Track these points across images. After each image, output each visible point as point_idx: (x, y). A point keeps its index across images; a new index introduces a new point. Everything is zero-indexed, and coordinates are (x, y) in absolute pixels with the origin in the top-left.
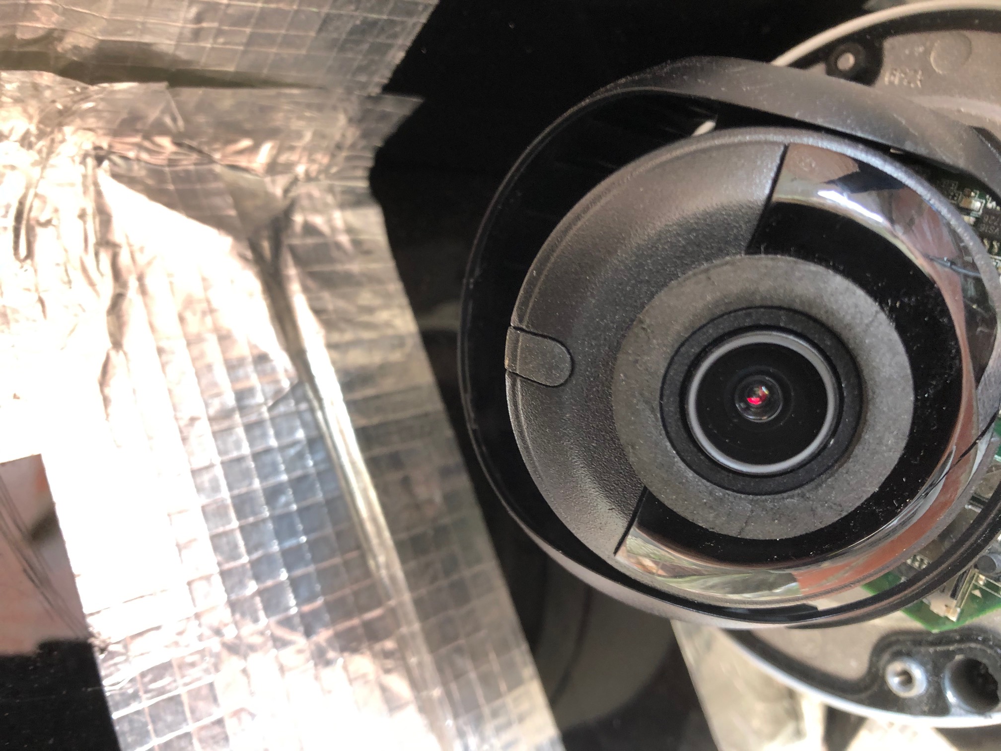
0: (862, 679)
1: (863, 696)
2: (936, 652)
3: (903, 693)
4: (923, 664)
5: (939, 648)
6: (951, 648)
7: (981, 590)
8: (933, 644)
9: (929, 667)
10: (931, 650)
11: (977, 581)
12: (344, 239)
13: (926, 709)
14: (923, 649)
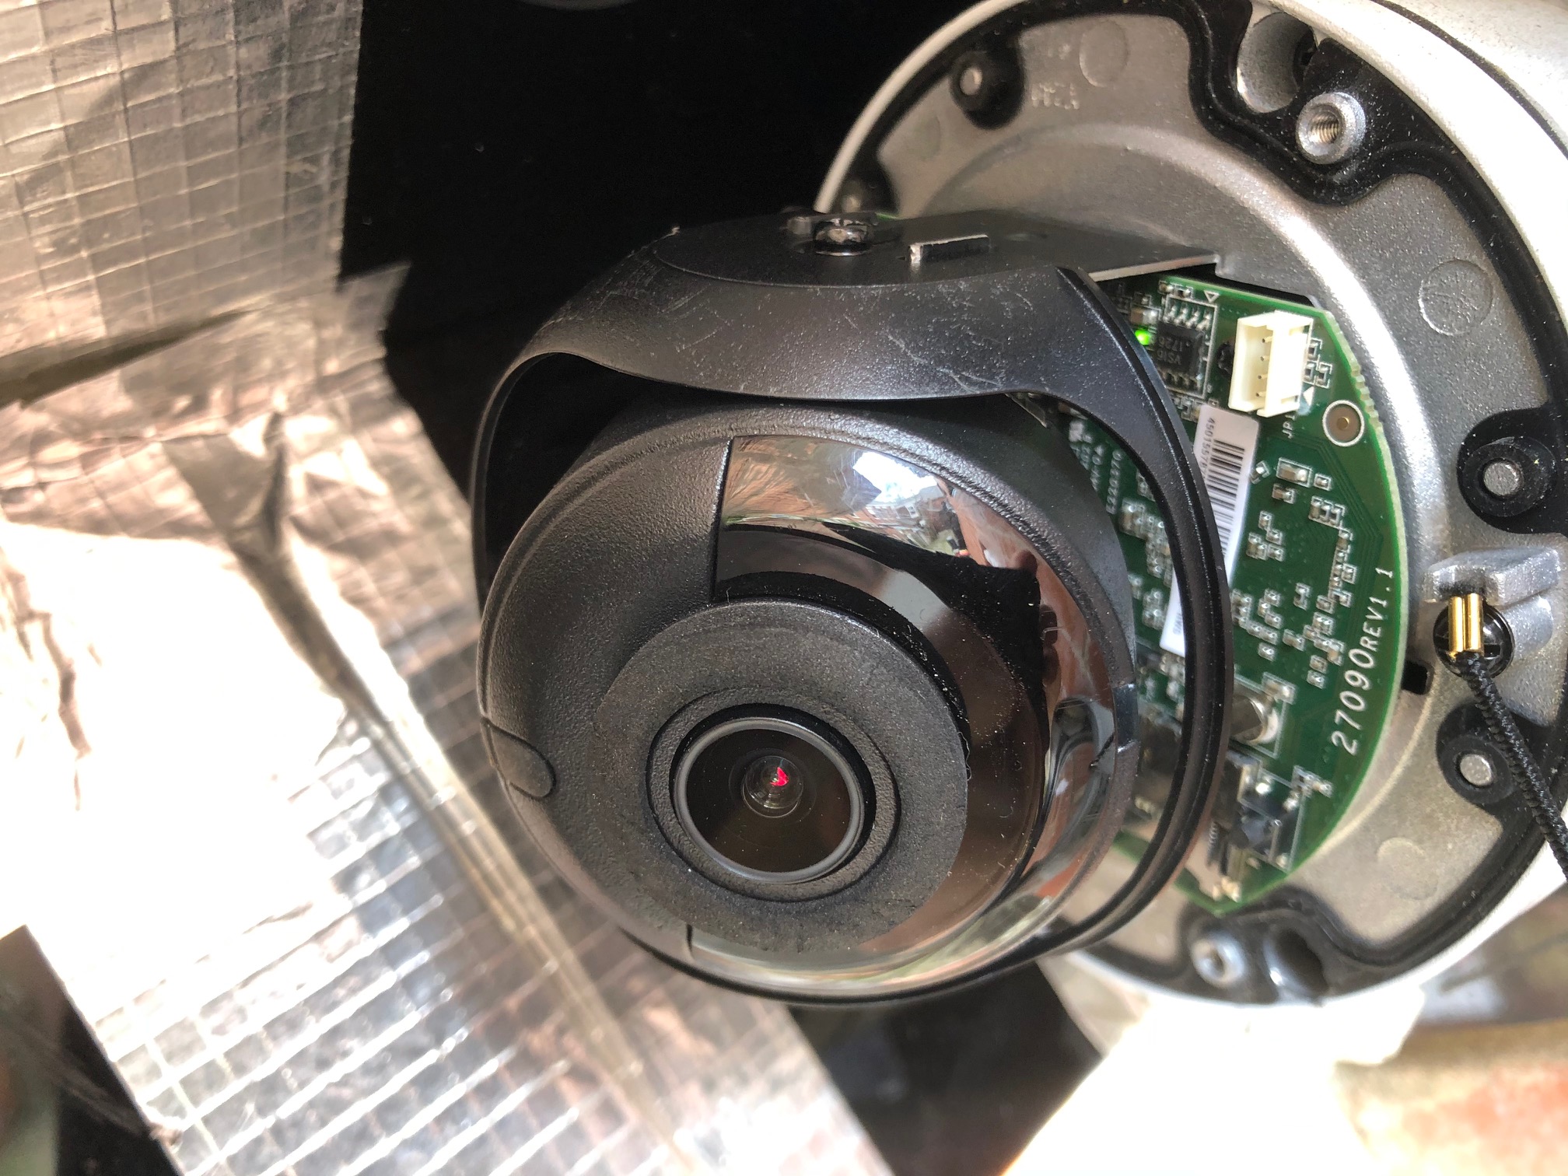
7: (1257, 859)
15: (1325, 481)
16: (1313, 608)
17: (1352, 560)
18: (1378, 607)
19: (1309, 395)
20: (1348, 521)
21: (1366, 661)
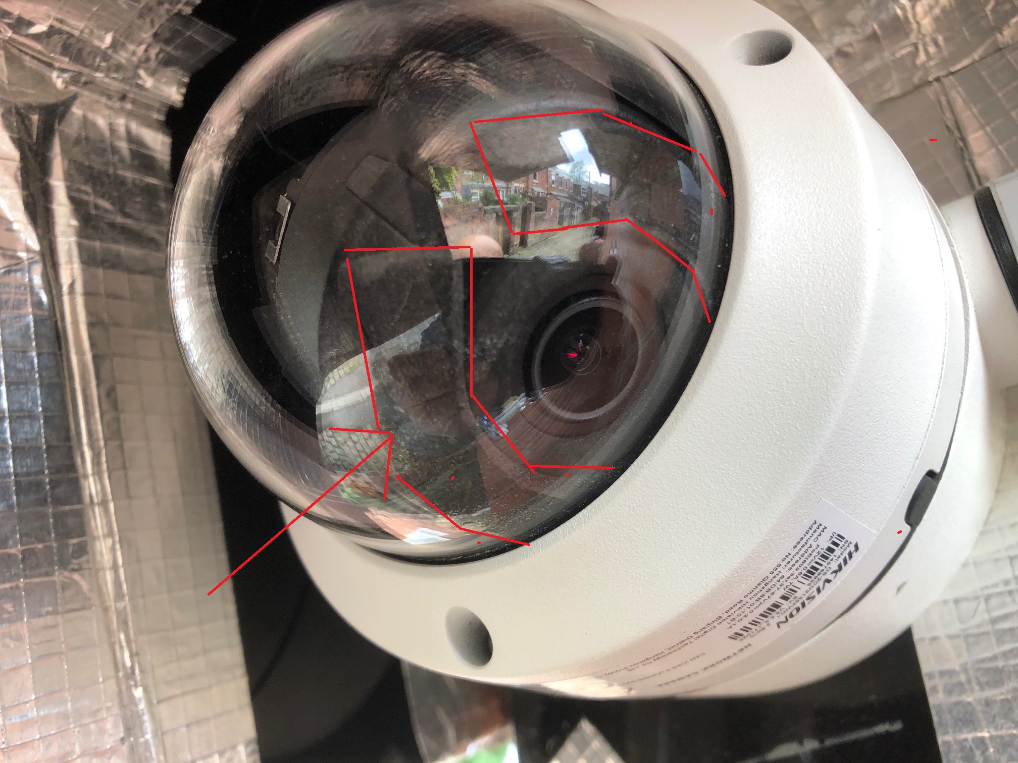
12: (123, 146)
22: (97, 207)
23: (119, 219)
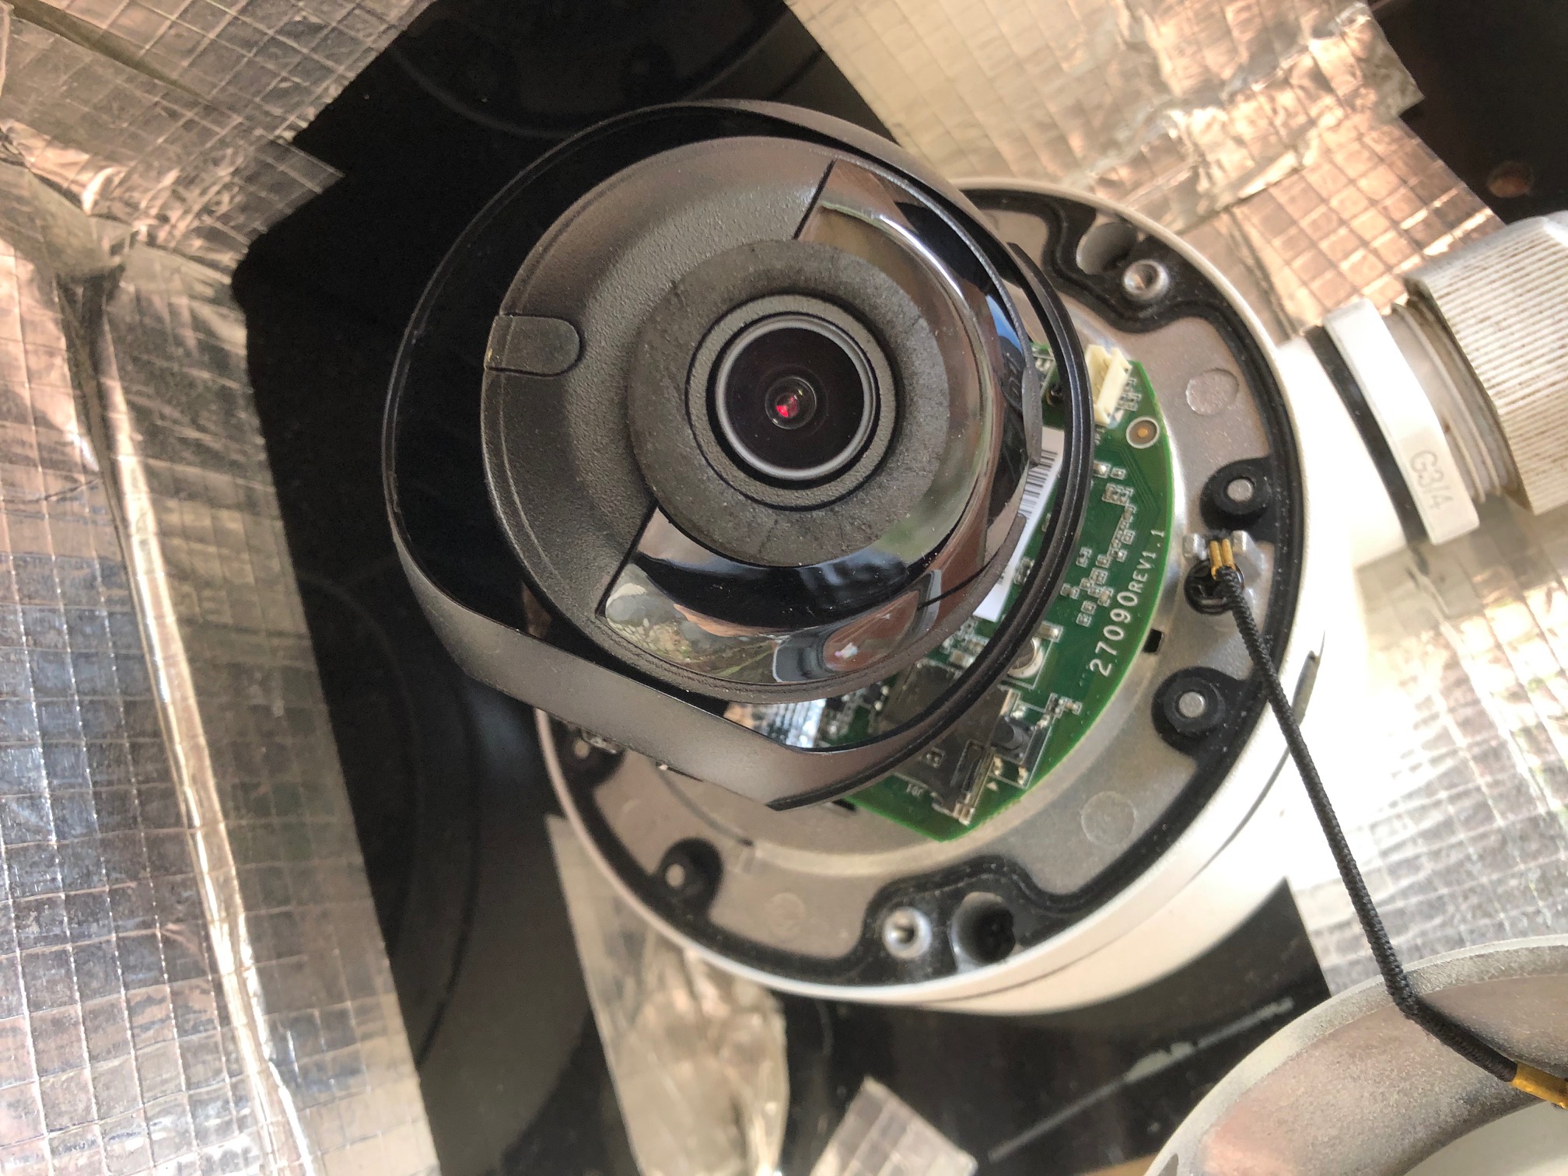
0: (854, 951)
1: (853, 974)
2: (942, 893)
3: (904, 953)
4: (927, 914)
5: (947, 889)
6: (961, 885)
7: (999, 783)
8: (940, 886)
9: (935, 915)
10: (937, 893)
11: (992, 771)
13: (929, 970)
14: (927, 895)
15: (1121, 473)
16: (1092, 563)
17: (1133, 526)
18: (1148, 560)
19: (1119, 416)
20: (1133, 500)
21: (1131, 600)
22: (163, 417)
23: (193, 434)
